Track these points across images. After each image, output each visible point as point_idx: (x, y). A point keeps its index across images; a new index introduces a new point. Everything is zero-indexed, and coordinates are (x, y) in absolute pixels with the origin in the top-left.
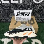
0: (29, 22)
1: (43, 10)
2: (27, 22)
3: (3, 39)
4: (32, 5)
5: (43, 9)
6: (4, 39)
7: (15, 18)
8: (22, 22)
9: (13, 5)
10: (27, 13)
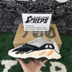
0: (47, 34)
4: (52, 6)
7: (23, 27)
8: (36, 33)
9: (20, 5)
10: (44, 19)
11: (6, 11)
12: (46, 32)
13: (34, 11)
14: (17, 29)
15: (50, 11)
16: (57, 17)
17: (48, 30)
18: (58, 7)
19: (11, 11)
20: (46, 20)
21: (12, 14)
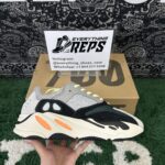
0: (105, 77)
1: (157, 30)
2: (97, 75)
3: (3, 142)
4: (115, 12)
5: (156, 26)
6: (8, 140)
7: (48, 62)
10: (95, 43)
11: (8, 27)
12: (102, 72)
13: (72, 25)
14: (34, 67)
15: (109, 25)
16: (127, 38)
17: (106, 68)
18: (129, 15)
19: (19, 25)
20: (100, 45)
21: (22, 34)
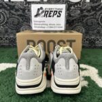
11: (13, 14)
16: (73, 21)
18: (72, 8)
20: (59, 13)
